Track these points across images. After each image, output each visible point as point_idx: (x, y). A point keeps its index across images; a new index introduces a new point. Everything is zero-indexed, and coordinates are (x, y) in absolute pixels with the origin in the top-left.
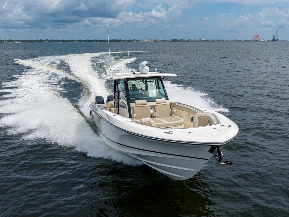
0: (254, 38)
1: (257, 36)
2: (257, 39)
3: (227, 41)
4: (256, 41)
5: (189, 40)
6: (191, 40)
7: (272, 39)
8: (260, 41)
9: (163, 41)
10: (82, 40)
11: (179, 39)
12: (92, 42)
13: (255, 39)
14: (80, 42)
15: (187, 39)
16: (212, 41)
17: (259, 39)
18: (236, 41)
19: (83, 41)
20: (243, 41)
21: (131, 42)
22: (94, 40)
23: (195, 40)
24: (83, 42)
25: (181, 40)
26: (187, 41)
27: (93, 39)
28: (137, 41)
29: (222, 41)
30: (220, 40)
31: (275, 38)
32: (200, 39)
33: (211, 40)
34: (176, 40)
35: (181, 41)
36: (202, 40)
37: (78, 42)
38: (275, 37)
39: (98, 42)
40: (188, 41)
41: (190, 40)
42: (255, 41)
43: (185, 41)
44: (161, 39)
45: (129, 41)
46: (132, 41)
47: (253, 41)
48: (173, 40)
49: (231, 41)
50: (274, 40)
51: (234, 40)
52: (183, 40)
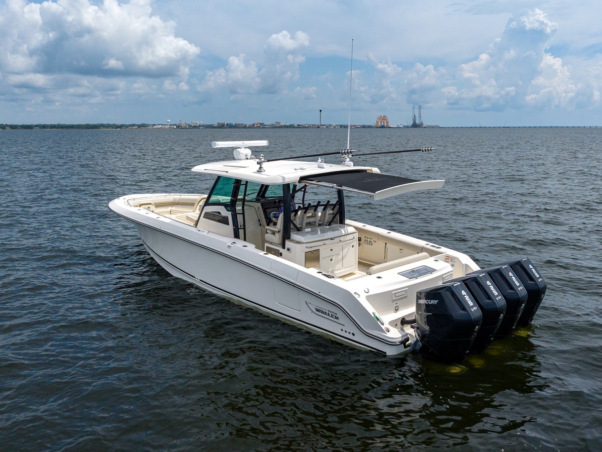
0: (377, 122)
1: (384, 118)
2: (384, 123)
3: (327, 127)
4: (383, 127)
5: (254, 125)
6: (259, 125)
7: (412, 123)
8: (390, 127)
9: (201, 127)
10: (6, 125)
11: (234, 123)
12: (32, 129)
13: (380, 123)
15: (248, 123)
16: (299, 126)
17: (387, 123)
18: (345, 127)
20: (357, 128)
21: (124, 129)
22: (36, 126)
24: (9, 130)
25: (238, 126)
26: (249, 127)
28: (139, 128)
29: (319, 127)
30: (316, 125)
31: (417, 122)
32: (277, 122)
34: (227, 124)
36: (281, 124)
38: (417, 119)
40: (252, 127)
41: (256, 126)
42: (380, 127)
43: (245, 127)
47: (377, 127)
48: (221, 125)
49: (334, 127)
50: (415, 125)
51: (341, 126)
52: (240, 126)
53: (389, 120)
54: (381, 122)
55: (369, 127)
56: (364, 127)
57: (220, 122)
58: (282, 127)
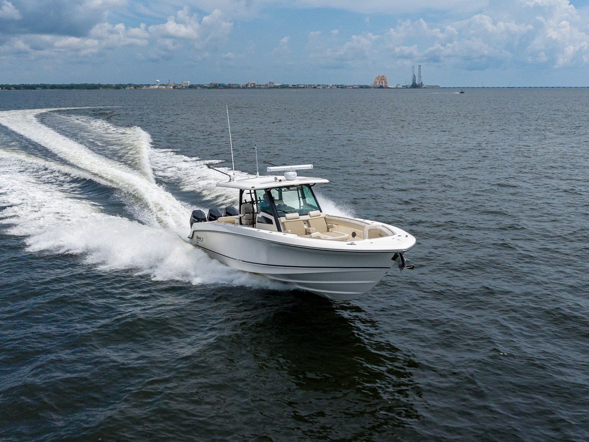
0: (376, 82)
1: (383, 78)
2: (382, 83)
3: (324, 88)
4: (381, 87)
5: (247, 85)
6: (252, 86)
7: (411, 84)
8: (389, 88)
9: (191, 87)
10: (12, 86)
11: (226, 83)
12: (34, 89)
13: (378, 84)
14: (7, 90)
15: (242, 84)
16: (294, 87)
17: (385, 83)
18: (343, 87)
19: (13, 88)
20: (355, 88)
21: (122, 90)
22: (38, 86)
24: (13, 90)
26: (243, 88)
27: (36, 83)
28: (135, 88)
29: (315, 88)
30: (311, 85)
31: (417, 82)
32: (270, 83)
33: (293, 85)
34: (219, 84)
35: (230, 87)
37: (2, 89)
38: (417, 79)
39: (47, 89)
40: (246, 87)
41: (249, 86)
42: (378, 88)
43: (239, 87)
44: (189, 83)
45: (118, 87)
46: (124, 86)
47: (375, 88)
48: (214, 86)
49: (331, 88)
50: (414, 86)
51: (338, 87)
52: (234, 86)
53: (388, 80)
54: (379, 82)
55: (367, 87)
56: (361, 87)
57: (212, 82)
58: (276, 87)
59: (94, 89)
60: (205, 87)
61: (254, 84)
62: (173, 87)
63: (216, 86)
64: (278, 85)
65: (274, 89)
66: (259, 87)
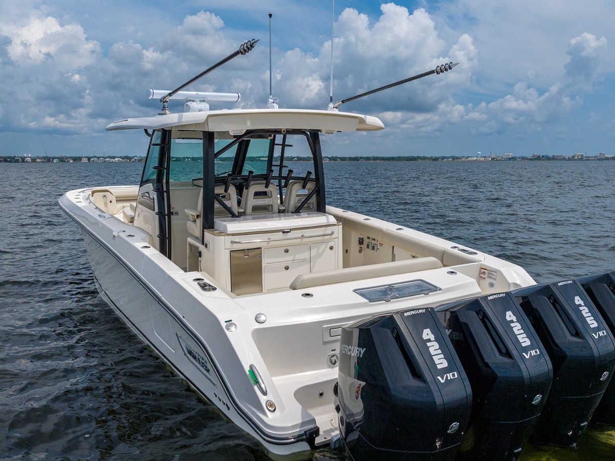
5: (573, 157)
6: (580, 157)
10: (338, 158)
11: (550, 155)
12: (358, 161)
14: (333, 161)
15: (568, 155)
19: (339, 160)
22: (361, 158)
23: (589, 157)
24: (339, 162)
25: (556, 158)
26: (569, 159)
27: (360, 156)
28: (453, 160)
34: (543, 156)
35: (554, 158)
36: (606, 156)
37: (329, 160)
39: (370, 160)
40: (572, 159)
41: (576, 158)
43: (564, 159)
44: (511, 155)
45: (436, 159)
46: (442, 159)
48: (536, 157)
52: (559, 158)
57: (535, 154)
58: (607, 159)
59: (412, 160)
60: (527, 159)
61: (582, 155)
62: (492, 159)
63: (538, 158)
64: (610, 156)
65: (605, 161)
66: (588, 159)
